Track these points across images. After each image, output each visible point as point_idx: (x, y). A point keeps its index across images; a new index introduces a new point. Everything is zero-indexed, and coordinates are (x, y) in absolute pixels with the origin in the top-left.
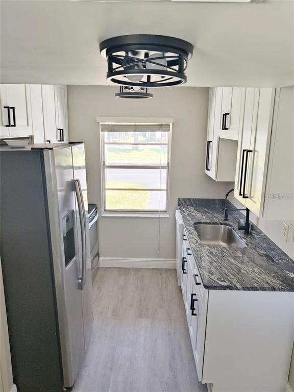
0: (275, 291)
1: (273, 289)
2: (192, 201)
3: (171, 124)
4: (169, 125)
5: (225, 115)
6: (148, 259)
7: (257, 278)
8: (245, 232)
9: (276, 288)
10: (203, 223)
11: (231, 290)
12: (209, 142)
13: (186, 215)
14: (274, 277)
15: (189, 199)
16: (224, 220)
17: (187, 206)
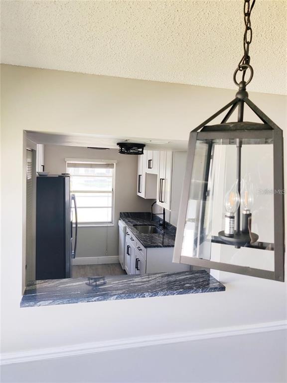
3: (115, 164)
4: (114, 164)
5: (150, 161)
12: (140, 176)
15: (127, 213)
17: (126, 217)
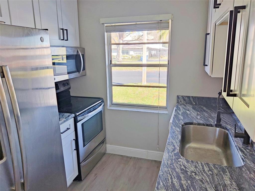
2: (191, 99)
3: (170, 21)
6: (149, 151)
8: (244, 140)
13: (180, 113)
15: (189, 97)
17: (186, 103)
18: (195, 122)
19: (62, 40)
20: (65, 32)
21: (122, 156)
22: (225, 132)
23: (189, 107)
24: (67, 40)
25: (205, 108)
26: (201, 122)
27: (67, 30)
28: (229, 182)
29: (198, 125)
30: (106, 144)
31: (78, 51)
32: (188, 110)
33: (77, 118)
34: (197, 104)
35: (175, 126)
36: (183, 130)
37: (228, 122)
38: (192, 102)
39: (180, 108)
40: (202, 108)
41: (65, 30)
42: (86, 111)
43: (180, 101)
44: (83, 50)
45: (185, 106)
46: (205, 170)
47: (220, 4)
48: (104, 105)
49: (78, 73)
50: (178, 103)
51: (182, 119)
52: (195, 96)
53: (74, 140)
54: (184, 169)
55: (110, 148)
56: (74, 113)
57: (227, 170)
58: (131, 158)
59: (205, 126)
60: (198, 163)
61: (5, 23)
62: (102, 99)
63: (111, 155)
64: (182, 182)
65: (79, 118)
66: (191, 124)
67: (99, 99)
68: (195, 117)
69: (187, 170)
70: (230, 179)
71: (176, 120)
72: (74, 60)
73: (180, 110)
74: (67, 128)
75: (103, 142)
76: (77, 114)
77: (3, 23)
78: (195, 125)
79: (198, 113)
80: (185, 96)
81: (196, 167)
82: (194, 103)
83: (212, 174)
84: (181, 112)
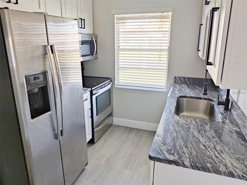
0: (233, 177)
1: (231, 175)
2: (186, 79)
7: (214, 157)
8: (225, 107)
9: (235, 174)
10: (188, 97)
11: (177, 165)
12: (200, 25)
14: (237, 159)
15: (184, 78)
16: (203, 94)
17: (182, 83)
18: (188, 95)
19: (80, 28)
20: (83, 21)
21: (126, 127)
22: (211, 103)
23: (184, 86)
24: (84, 28)
25: (197, 87)
26: (193, 96)
27: (84, 20)
28: (209, 129)
29: (190, 98)
30: (113, 117)
31: (92, 38)
32: (183, 88)
33: (92, 92)
34: (191, 84)
35: (172, 98)
36: (178, 101)
37: (215, 97)
38: (187, 82)
39: (176, 86)
40: (195, 87)
41: (83, 19)
42: (99, 87)
43: (176, 81)
44: (96, 37)
45: (181, 85)
46: (193, 123)
47: (209, 2)
48: (112, 84)
49: (91, 56)
50: (175, 83)
51: (177, 94)
52: (189, 77)
53: (90, 109)
54: (178, 122)
55: (116, 120)
56: (90, 88)
57: (208, 123)
58: (134, 129)
59: (196, 99)
60: (188, 119)
61: (48, 14)
62: (111, 79)
63: (117, 126)
64: (176, 128)
65: (94, 92)
66: (185, 97)
67: (108, 79)
68: (188, 93)
69: (180, 122)
70: (210, 127)
71: (173, 94)
72: (89, 45)
73: (176, 88)
74: (86, 99)
75: (111, 115)
76: (93, 89)
77: (47, 14)
78: (188, 98)
79: (191, 90)
80: (181, 77)
81: (186, 121)
82: (189, 83)
83: (198, 125)
84: (177, 89)
